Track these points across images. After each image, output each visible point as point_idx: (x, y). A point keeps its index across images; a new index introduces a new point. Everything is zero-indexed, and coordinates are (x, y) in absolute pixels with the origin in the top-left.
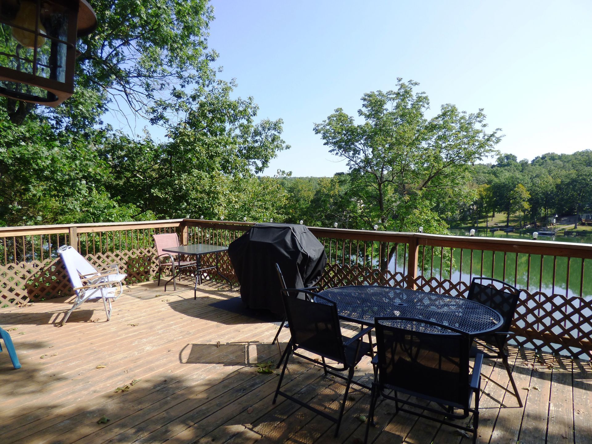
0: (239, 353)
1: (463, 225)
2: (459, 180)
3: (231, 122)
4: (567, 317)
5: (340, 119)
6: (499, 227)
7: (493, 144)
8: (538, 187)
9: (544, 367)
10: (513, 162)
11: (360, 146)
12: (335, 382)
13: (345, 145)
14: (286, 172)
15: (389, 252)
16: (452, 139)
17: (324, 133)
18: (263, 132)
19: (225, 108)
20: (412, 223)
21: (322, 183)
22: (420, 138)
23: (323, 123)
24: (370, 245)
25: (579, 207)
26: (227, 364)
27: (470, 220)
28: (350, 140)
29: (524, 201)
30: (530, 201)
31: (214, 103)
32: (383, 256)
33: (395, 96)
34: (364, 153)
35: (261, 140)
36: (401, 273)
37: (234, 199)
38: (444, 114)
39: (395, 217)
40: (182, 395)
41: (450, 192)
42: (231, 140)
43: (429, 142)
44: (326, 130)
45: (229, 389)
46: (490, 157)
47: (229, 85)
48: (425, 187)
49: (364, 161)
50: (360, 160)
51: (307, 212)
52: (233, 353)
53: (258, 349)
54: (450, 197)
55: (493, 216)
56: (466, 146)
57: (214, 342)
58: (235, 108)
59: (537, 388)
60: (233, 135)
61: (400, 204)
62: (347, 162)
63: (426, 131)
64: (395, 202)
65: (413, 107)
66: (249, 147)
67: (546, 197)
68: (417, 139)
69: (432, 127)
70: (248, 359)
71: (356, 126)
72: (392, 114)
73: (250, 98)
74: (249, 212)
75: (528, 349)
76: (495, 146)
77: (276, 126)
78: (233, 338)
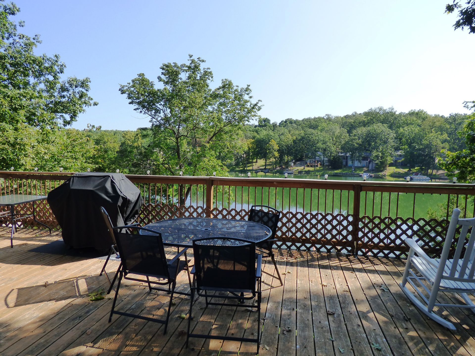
0: (69, 288)
1: (237, 169)
2: (234, 136)
3: (36, 77)
4: (304, 226)
5: (143, 83)
6: (261, 169)
7: (256, 111)
8: (283, 141)
9: (293, 259)
10: (268, 124)
11: (161, 107)
12: (158, 295)
13: (147, 105)
14: (96, 127)
15: (186, 192)
16: (230, 105)
17: (129, 94)
18: (71, 89)
19: (30, 63)
20: (202, 169)
21: (127, 136)
22: (207, 103)
23: (128, 85)
24: (171, 187)
25: (306, 155)
26: (57, 300)
27: (242, 165)
28: (152, 101)
29: (275, 151)
30: (278, 151)
31: (16, 57)
32: (181, 195)
33: (187, 68)
34: (163, 112)
35: (69, 95)
36: (201, 207)
37: (43, 150)
38: (224, 87)
39: (190, 164)
40: (16, 335)
41: (228, 144)
42: (36, 94)
43: (214, 106)
44: (131, 91)
45: (65, 320)
46: (254, 120)
47: (32, 40)
48: (212, 141)
49: (164, 119)
50: (160, 118)
51: (115, 161)
52: (63, 289)
53: (86, 282)
54: (228, 148)
55: (257, 162)
56: (239, 111)
57: (42, 283)
58: (40, 64)
59: (290, 272)
60: (38, 89)
61: (193, 154)
62: (150, 120)
63: (211, 98)
64: (189, 152)
65: (201, 79)
66: (56, 102)
67: (288, 149)
68: (204, 104)
69: (216, 96)
70: (79, 291)
71: (157, 89)
72: (185, 83)
73: (56, 56)
74: (58, 162)
75: (283, 249)
76: (258, 113)
77: (84, 84)
78: (61, 276)
